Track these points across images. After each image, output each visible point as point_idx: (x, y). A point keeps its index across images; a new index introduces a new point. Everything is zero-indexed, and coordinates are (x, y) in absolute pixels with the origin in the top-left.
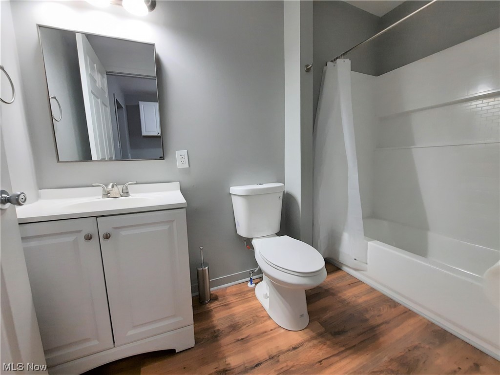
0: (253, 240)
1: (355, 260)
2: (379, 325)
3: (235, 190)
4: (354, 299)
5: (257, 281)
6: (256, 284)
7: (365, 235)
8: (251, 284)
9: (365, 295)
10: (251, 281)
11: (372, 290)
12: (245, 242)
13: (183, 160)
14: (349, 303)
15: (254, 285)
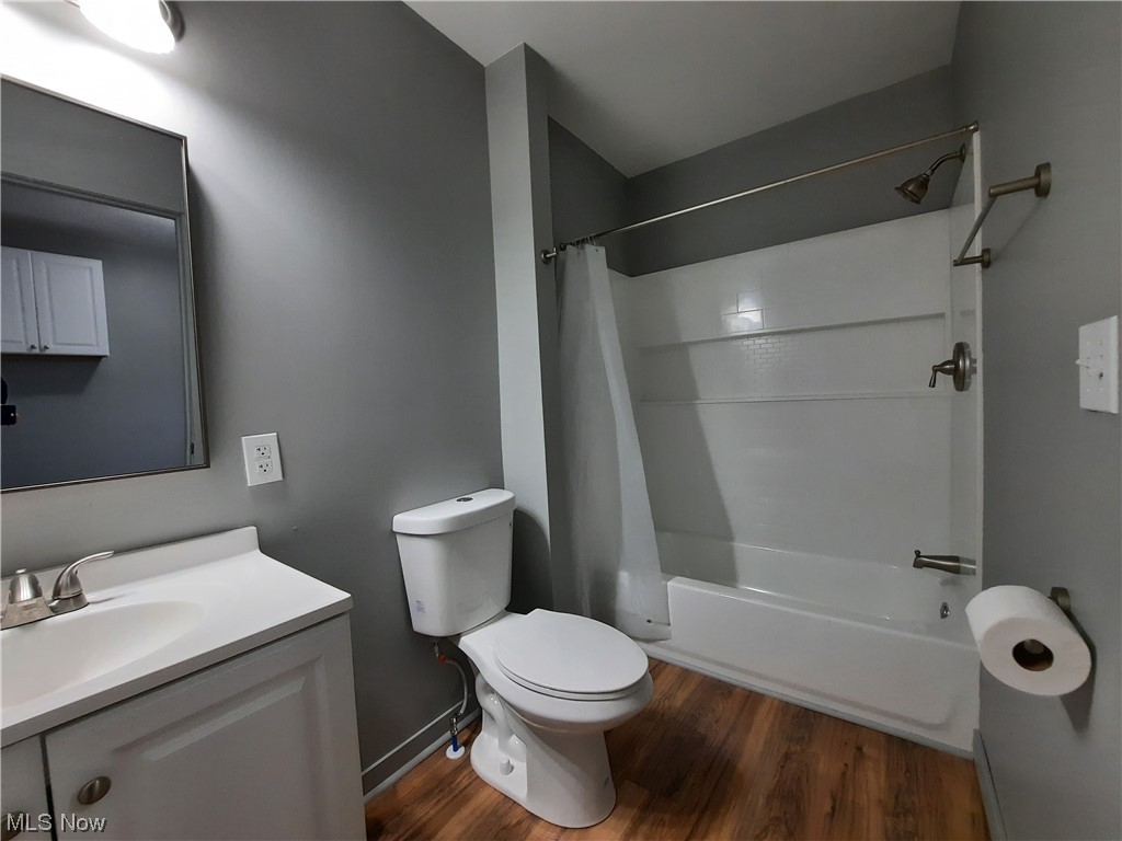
0: (462, 639)
1: (649, 621)
2: (725, 742)
3: (404, 521)
4: (667, 703)
5: (465, 738)
6: (468, 744)
7: (662, 571)
8: (455, 749)
9: (679, 688)
10: (454, 742)
11: (686, 674)
12: (436, 648)
13: (263, 461)
14: (663, 715)
15: (462, 750)
